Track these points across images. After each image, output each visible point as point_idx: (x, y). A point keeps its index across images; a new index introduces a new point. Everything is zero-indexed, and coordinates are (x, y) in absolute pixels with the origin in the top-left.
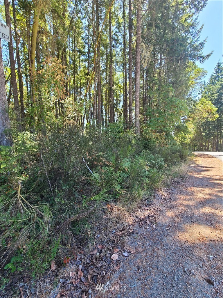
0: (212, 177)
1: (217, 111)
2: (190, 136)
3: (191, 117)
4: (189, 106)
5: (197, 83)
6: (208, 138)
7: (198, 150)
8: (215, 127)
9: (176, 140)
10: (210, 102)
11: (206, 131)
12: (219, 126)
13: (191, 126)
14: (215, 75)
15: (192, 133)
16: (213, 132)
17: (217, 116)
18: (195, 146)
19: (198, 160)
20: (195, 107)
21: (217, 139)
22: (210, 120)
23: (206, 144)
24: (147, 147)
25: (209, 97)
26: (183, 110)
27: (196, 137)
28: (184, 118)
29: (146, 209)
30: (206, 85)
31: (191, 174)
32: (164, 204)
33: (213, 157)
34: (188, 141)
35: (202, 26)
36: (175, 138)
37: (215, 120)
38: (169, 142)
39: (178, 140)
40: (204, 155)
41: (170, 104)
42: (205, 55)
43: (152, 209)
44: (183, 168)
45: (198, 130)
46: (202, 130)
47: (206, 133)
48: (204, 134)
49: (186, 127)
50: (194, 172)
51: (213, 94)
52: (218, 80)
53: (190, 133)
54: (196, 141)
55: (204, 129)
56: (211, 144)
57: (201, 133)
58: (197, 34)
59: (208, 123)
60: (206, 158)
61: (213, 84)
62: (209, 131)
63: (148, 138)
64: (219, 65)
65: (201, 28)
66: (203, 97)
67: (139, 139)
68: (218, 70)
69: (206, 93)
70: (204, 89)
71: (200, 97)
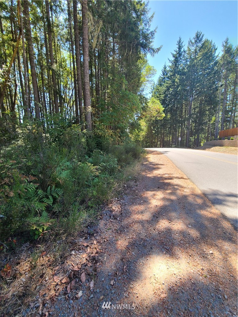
0: (163, 176)
1: (164, 111)
2: (143, 133)
3: (144, 115)
4: (142, 103)
5: (148, 81)
6: (157, 136)
7: (149, 147)
8: (162, 125)
9: (131, 138)
10: (158, 102)
11: (155, 129)
12: (165, 125)
13: (143, 124)
14: (162, 76)
15: (145, 130)
16: (160, 131)
17: (164, 115)
18: (147, 143)
19: (150, 158)
20: (147, 105)
21: (164, 136)
22: (159, 119)
23: (155, 141)
24: (100, 146)
25: (157, 97)
26: (135, 105)
27: (148, 134)
28: (137, 115)
29: (86, 245)
30: (155, 86)
31: (144, 173)
32: (112, 227)
33: (161, 153)
34: (141, 138)
35: (153, 14)
36: (130, 135)
37: (162, 119)
38: (124, 139)
39: (132, 137)
40: (154, 151)
41: (124, 98)
42: (156, 48)
43: (95, 242)
44: (136, 167)
45: (149, 127)
46: (152, 128)
47: (155, 131)
48: (154, 132)
49: (140, 125)
50: (147, 171)
51: (160, 94)
52: (164, 82)
53: (143, 130)
54: (148, 138)
55: (154, 127)
56: (159, 141)
57: (152, 130)
58: (148, 22)
59: (157, 121)
60: (156, 154)
61: (161, 85)
62: (158, 129)
63: (101, 135)
64: (165, 68)
65: (152, 17)
66: (153, 96)
67: (90, 137)
68: (165, 72)
69: (155, 93)
70: (154, 89)
71: (151, 96)
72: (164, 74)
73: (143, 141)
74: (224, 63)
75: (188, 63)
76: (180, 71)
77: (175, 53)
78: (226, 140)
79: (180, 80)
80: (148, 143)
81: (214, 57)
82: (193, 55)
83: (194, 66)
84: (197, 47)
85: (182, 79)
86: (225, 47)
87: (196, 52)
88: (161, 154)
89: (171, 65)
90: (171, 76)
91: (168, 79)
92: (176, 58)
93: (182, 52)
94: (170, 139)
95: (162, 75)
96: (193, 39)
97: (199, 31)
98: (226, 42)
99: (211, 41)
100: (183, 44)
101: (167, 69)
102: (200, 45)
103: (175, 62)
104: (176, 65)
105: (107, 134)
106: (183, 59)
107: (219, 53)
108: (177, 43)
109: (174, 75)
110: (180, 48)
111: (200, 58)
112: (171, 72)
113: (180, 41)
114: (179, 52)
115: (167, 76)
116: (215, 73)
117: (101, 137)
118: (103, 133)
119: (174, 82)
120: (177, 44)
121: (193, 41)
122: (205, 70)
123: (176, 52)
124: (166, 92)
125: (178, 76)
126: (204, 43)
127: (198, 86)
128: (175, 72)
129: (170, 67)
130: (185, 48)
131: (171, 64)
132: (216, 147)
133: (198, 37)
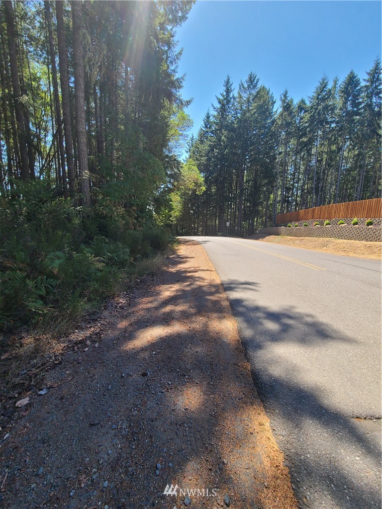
0: (187, 270)
2: (176, 214)
3: (175, 186)
5: (180, 135)
6: (197, 218)
7: (185, 234)
8: (203, 203)
9: (156, 220)
11: (194, 208)
12: (208, 202)
13: (176, 200)
14: (204, 129)
15: (178, 209)
16: (202, 210)
17: (204, 188)
19: (180, 249)
20: (179, 171)
21: (207, 219)
23: (195, 225)
24: (104, 231)
25: (197, 159)
26: (157, 175)
27: (183, 215)
28: (166, 185)
29: (89, 326)
30: (194, 141)
31: (165, 268)
32: (118, 314)
33: (198, 243)
34: (173, 221)
35: (181, 50)
36: (156, 216)
37: (201, 193)
38: (144, 221)
39: (159, 220)
40: (188, 241)
43: (99, 324)
45: (185, 205)
46: (190, 206)
47: (194, 210)
48: (192, 212)
49: (171, 201)
50: (170, 265)
51: (201, 156)
52: (207, 138)
54: (184, 221)
55: (192, 205)
56: (200, 226)
57: (189, 209)
60: (190, 245)
61: (202, 142)
62: (198, 208)
63: (106, 214)
64: (208, 117)
65: (180, 54)
66: (190, 157)
67: (88, 216)
68: (207, 123)
69: (194, 153)
70: (192, 146)
71: (188, 157)
72: (206, 127)
73: (176, 225)
74: (282, 124)
75: (239, 115)
76: (229, 126)
77: (221, 98)
78: (282, 227)
79: (228, 138)
80: (184, 228)
81: (272, 113)
82: (245, 105)
83: (246, 121)
84: (250, 95)
85: (231, 137)
86: (284, 102)
87: (249, 102)
88: (198, 245)
89: (216, 115)
90: (216, 130)
91: (212, 135)
92: (223, 105)
93: (231, 98)
94: (216, 223)
95: (203, 127)
96: (246, 82)
97: (253, 73)
98: (285, 96)
99: (268, 89)
100: (233, 87)
101: (210, 118)
102: (254, 92)
103: (221, 111)
104: (222, 115)
105: (115, 214)
106: (232, 108)
107: (277, 108)
108: (224, 84)
109: (220, 130)
110: (228, 91)
111: (255, 110)
112: (217, 124)
113: (228, 82)
114: (227, 97)
115: (211, 130)
116: (271, 136)
117: (105, 217)
118: (109, 212)
119: (220, 140)
120: (224, 86)
121: (246, 85)
122: (260, 129)
123: (223, 96)
124: (209, 152)
125: (225, 133)
126: (259, 91)
127: (251, 150)
128: (222, 125)
129: (214, 116)
130: (235, 93)
131: (217, 112)
132: (271, 236)
133: (252, 81)
